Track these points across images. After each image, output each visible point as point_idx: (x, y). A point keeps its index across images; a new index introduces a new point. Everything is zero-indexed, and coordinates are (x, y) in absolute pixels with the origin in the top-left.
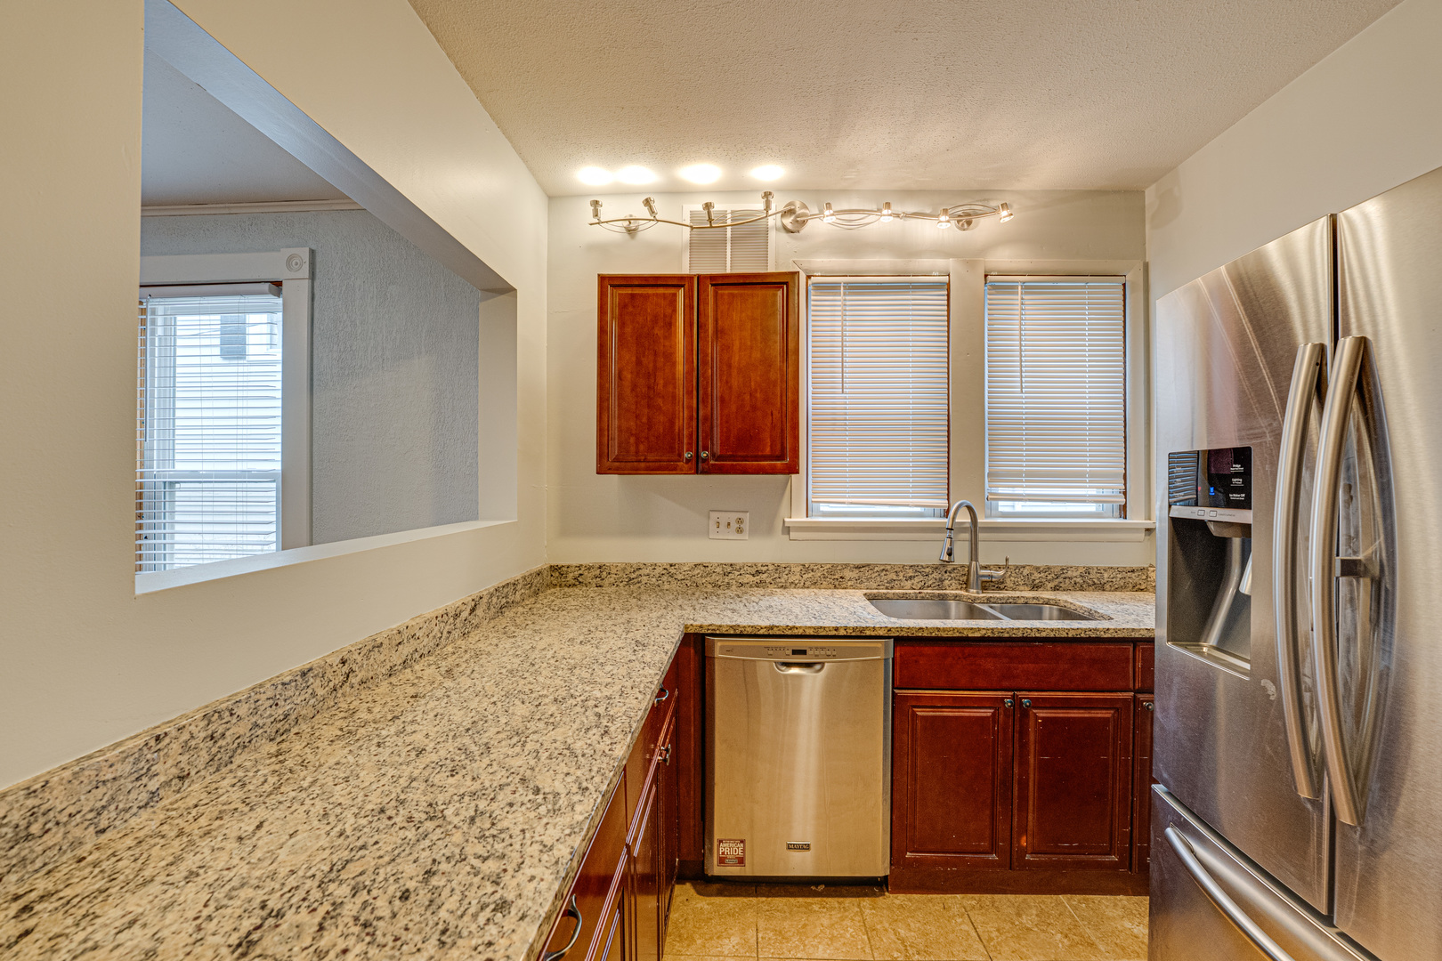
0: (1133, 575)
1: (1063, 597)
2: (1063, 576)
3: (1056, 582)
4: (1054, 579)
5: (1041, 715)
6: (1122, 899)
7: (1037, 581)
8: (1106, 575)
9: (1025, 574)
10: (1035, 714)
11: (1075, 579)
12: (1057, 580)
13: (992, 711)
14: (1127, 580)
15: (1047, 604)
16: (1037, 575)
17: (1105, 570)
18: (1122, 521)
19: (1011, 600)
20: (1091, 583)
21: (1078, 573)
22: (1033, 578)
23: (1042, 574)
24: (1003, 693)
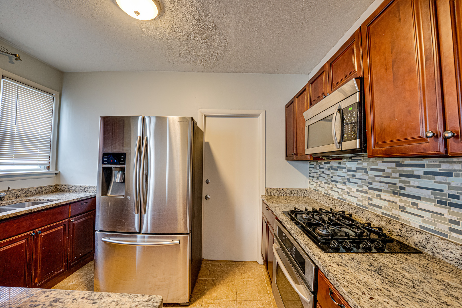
0: (52, 188)
1: (33, 198)
2: (28, 191)
3: (26, 194)
4: (25, 193)
5: (43, 235)
6: (64, 280)
7: (18, 195)
8: (43, 189)
9: (13, 193)
10: (41, 235)
11: (33, 192)
12: (26, 193)
13: (25, 240)
14: (50, 189)
15: (26, 202)
16: (18, 192)
17: (43, 187)
18: (48, 171)
19: (11, 203)
20: (38, 192)
21: (34, 189)
22: (17, 194)
23: (20, 192)
24: (30, 232)
